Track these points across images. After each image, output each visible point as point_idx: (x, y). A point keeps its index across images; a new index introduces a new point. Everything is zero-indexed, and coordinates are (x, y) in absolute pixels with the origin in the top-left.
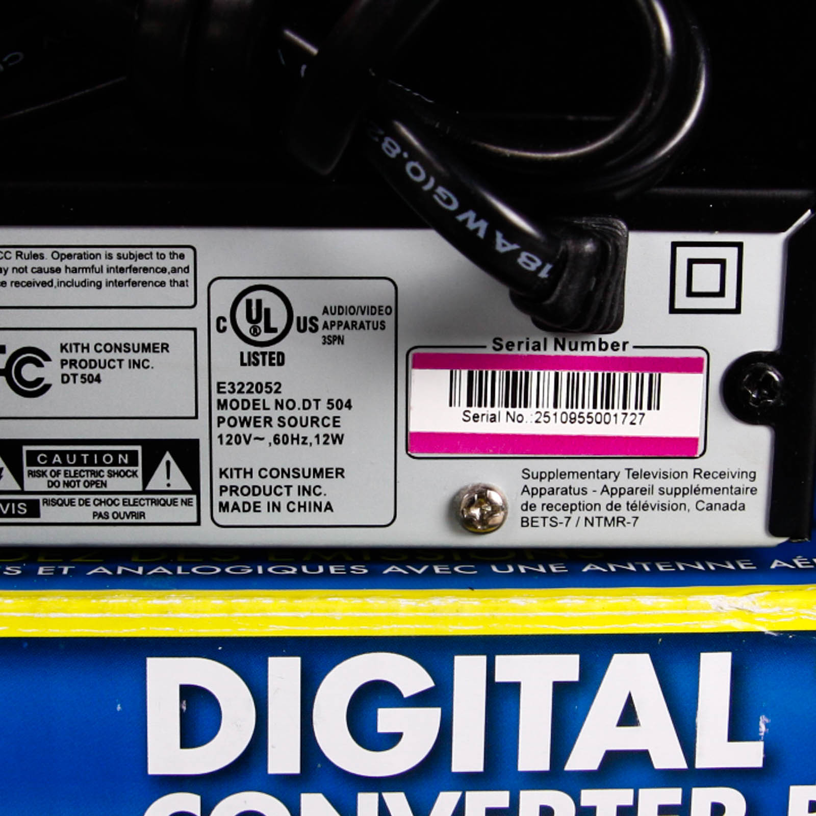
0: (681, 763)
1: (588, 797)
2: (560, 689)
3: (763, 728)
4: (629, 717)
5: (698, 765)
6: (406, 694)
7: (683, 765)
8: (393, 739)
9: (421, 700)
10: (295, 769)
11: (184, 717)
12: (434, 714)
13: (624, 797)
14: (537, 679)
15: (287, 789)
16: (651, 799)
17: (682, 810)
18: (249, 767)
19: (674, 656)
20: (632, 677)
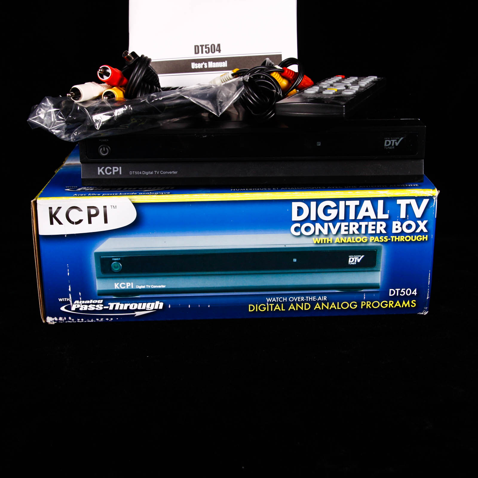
0: (375, 218)
1: (361, 223)
2: (356, 206)
3: (388, 212)
4: (367, 210)
5: (378, 218)
6: (332, 207)
7: (376, 218)
8: (330, 214)
9: (334, 208)
10: (315, 220)
11: (298, 212)
12: (336, 210)
13: (366, 223)
14: (352, 204)
15: (314, 223)
16: (371, 223)
17: (376, 225)
18: (308, 219)
19: (374, 201)
20: (367, 204)
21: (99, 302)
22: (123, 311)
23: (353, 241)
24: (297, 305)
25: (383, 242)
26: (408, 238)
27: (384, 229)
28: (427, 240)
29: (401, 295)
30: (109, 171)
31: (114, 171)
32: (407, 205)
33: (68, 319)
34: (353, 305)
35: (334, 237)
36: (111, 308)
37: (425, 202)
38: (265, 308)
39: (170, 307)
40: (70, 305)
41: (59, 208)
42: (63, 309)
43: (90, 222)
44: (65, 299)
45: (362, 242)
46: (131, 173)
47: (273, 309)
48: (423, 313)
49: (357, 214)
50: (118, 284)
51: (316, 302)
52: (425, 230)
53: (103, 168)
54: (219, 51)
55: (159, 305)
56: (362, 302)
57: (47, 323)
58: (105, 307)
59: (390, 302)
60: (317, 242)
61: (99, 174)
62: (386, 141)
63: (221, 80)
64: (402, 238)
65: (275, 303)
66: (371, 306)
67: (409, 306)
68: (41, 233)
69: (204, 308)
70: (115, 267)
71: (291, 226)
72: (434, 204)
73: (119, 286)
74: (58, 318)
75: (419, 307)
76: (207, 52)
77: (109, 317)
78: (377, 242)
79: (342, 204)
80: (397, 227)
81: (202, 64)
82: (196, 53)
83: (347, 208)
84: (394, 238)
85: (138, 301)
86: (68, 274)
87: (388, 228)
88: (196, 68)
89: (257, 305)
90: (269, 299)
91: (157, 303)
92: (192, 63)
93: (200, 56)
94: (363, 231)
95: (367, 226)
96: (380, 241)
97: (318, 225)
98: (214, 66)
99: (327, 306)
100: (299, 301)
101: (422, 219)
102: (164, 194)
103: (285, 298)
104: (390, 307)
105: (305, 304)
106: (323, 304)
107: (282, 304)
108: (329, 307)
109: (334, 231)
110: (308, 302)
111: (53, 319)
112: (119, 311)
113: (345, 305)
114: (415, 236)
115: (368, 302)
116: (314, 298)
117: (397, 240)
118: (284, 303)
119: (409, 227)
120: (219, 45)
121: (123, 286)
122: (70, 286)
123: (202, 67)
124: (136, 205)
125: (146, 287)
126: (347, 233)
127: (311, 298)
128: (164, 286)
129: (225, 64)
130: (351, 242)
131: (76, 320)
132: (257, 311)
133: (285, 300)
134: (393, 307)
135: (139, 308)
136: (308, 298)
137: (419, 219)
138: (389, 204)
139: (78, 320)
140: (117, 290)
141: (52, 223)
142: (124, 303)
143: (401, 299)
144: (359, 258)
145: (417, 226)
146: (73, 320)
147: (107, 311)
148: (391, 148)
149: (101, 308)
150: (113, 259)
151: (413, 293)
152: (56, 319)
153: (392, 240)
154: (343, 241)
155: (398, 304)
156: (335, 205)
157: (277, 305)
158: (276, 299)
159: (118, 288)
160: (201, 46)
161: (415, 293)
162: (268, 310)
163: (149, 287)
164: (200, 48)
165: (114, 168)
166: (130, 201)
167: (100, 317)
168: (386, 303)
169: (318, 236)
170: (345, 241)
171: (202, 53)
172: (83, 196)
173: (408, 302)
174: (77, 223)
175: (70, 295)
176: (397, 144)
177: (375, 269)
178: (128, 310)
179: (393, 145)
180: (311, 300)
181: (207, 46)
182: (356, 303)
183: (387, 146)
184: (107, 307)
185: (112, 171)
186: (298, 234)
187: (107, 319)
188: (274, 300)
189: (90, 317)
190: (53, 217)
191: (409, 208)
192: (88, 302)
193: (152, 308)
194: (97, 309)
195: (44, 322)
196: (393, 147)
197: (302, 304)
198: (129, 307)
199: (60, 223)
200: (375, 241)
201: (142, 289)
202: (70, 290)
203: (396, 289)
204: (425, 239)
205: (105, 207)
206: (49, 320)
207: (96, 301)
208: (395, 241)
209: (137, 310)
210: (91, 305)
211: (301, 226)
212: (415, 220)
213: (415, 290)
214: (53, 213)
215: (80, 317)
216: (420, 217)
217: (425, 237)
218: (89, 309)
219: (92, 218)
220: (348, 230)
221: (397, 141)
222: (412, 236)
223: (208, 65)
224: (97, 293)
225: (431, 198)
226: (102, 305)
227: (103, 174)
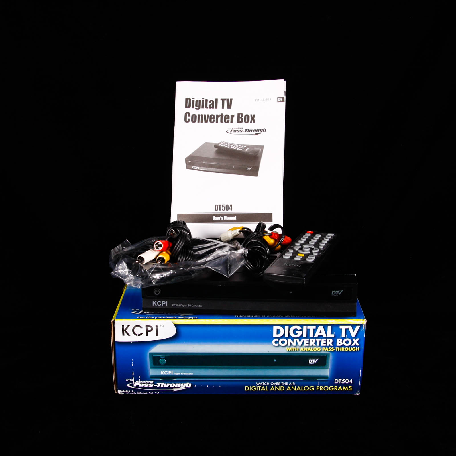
0: (326, 336)
1: (317, 339)
2: (314, 329)
3: (334, 333)
4: (321, 332)
5: (328, 337)
8: (297, 334)
9: (300, 330)
11: (277, 332)
12: (301, 331)
13: (320, 339)
14: (311, 328)
15: (287, 338)
16: (323, 340)
17: (326, 341)
18: (283, 336)
19: (325, 326)
20: (321, 328)
21: (151, 382)
22: (166, 388)
23: (312, 350)
24: (276, 387)
25: (331, 351)
26: (347, 349)
27: (332, 343)
28: (358, 350)
29: (342, 383)
30: (159, 303)
31: (163, 304)
32: (346, 329)
33: (131, 392)
34: (311, 388)
35: (300, 347)
36: (158, 386)
37: (358, 328)
38: (255, 389)
39: (195, 386)
40: (133, 384)
41: (128, 326)
42: (128, 385)
43: (147, 335)
44: (130, 380)
45: (317, 351)
46: (173, 305)
47: (261, 389)
48: (356, 394)
49: (314, 333)
50: (163, 372)
51: (288, 386)
52: (358, 344)
53: (156, 301)
54: (231, 209)
55: (188, 385)
56: (317, 387)
57: (118, 394)
58: (155, 385)
59: (335, 387)
60: (289, 350)
61: (153, 305)
62: (333, 292)
63: (232, 234)
64: (343, 349)
65: (262, 386)
66: (323, 389)
67: (347, 390)
68: (116, 340)
69: (217, 388)
70: (162, 362)
71: (272, 341)
72: (363, 329)
73: (164, 373)
74: (125, 391)
75: (354, 390)
76: (223, 209)
77: (157, 391)
78: (327, 351)
79: (305, 328)
80: (340, 342)
81: (220, 217)
82: (216, 210)
83: (308, 330)
84: (338, 349)
85: (175, 382)
86: (133, 365)
87: (334, 343)
88: (216, 219)
89: (250, 387)
90: (258, 383)
91: (188, 384)
92: (213, 217)
93: (218, 212)
94: (318, 344)
95: (320, 342)
96: (329, 350)
97: (290, 340)
98: (228, 219)
99: (295, 388)
100: (277, 385)
101: (355, 337)
102: (193, 319)
103: (268, 383)
104: (335, 390)
105: (281, 387)
106: (292, 387)
107: (266, 387)
108: (296, 389)
109: (300, 344)
110: (283, 386)
111: (122, 391)
112: (163, 388)
113: (306, 388)
114: (351, 348)
115: (321, 387)
116: (286, 384)
117: (340, 350)
118: (268, 386)
119: (347, 342)
120: (231, 206)
121: (166, 373)
122: (133, 372)
123: (220, 219)
124: (176, 326)
125: (181, 374)
126: (308, 345)
127: (284, 383)
128: (192, 374)
129: (235, 218)
130: (310, 350)
131: (136, 392)
132: (250, 390)
133: (268, 384)
134: (337, 390)
135: (176, 386)
136: (283, 384)
137: (354, 338)
138: (334, 328)
139: (138, 392)
140: (163, 375)
141: (123, 335)
142: (167, 384)
143: (342, 385)
144: (316, 360)
145: (353, 342)
146: (134, 392)
147: (156, 388)
148: (335, 296)
149: (152, 386)
150: (161, 357)
151: (350, 382)
152: (124, 391)
153: (337, 350)
154: (305, 350)
155: (340, 388)
156: (300, 328)
157: (263, 387)
158: (262, 384)
159: (163, 374)
160: (219, 205)
161: (351, 382)
162: (257, 390)
163: (183, 374)
164: (219, 207)
165: (163, 302)
166: (172, 323)
167: (151, 391)
168: (332, 388)
169: (290, 346)
170: (306, 350)
171: (220, 210)
172: (143, 318)
173: (347, 388)
174: (139, 335)
175: (133, 377)
176: (339, 294)
177: (326, 367)
178: (169, 388)
179: (337, 294)
180: (284, 384)
181: (223, 206)
182: (313, 387)
183: (334, 295)
184: (156, 385)
185: (161, 303)
186: (277, 345)
187: (156, 393)
188: (261, 384)
189: (145, 391)
190: (124, 331)
191: (348, 331)
192: (144, 382)
193: (184, 387)
194: (150, 386)
195: (116, 392)
196: (337, 296)
197: (279, 387)
198: (169, 386)
199: (129, 335)
200: (325, 350)
201: (178, 375)
202: (133, 374)
203: (339, 379)
204: (357, 350)
205: (157, 326)
206: (120, 392)
207: (149, 382)
208: (339, 350)
209: (175, 388)
210: (146, 384)
211: (279, 340)
212: (351, 338)
213: (351, 380)
214: (125, 329)
215: (139, 391)
216: (354, 336)
217: (358, 348)
218: (144, 386)
219: (148, 333)
220: (309, 343)
221: (340, 292)
222: (349, 348)
223: (223, 218)
224: (150, 376)
225: (361, 325)
226: (153, 384)
227: (156, 305)
